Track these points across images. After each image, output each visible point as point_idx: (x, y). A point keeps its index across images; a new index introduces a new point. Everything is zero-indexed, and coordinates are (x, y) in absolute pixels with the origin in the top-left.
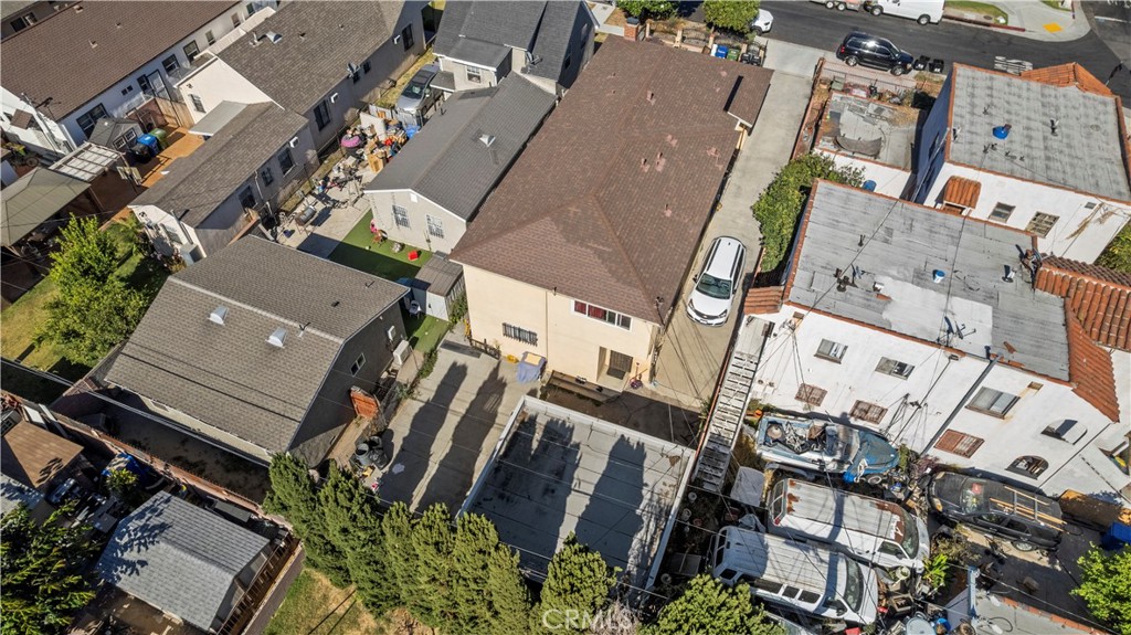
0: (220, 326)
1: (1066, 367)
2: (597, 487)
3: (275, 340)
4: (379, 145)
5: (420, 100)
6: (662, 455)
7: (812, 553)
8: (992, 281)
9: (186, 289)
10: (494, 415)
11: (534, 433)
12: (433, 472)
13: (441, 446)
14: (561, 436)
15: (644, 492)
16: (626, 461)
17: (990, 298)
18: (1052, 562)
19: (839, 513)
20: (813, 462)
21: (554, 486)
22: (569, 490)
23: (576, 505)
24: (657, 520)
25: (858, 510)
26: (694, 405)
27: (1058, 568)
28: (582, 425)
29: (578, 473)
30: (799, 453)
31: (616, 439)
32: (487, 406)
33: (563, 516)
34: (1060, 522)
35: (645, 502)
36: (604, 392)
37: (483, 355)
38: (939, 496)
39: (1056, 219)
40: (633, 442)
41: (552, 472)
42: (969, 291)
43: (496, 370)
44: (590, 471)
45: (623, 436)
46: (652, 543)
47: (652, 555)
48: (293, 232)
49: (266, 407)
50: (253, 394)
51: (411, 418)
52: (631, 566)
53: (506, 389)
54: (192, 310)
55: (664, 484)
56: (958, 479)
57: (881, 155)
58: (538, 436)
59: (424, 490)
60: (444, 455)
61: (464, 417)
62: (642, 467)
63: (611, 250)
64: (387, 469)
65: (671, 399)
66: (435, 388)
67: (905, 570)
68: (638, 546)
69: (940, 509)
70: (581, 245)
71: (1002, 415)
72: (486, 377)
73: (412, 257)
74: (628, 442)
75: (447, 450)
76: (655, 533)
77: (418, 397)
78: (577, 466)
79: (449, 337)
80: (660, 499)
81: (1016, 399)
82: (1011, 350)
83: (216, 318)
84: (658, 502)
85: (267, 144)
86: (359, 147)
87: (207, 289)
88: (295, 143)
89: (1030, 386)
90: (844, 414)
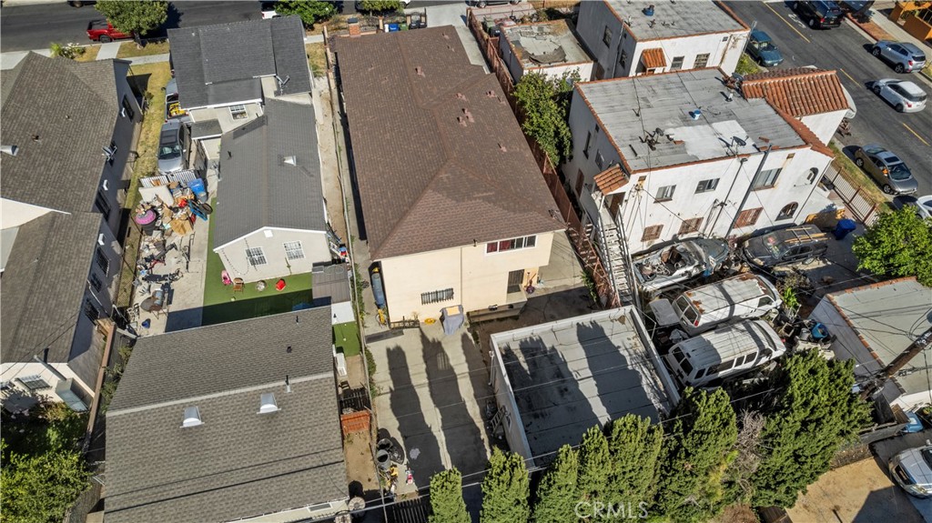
0: (200, 426)
1: (798, 137)
2: (591, 368)
3: (268, 407)
4: (175, 210)
5: (180, 158)
6: (612, 321)
7: (733, 330)
8: (721, 105)
9: (136, 414)
10: (451, 370)
11: (517, 359)
12: (444, 439)
13: (433, 417)
14: (537, 349)
15: (621, 352)
16: (592, 339)
17: (730, 115)
18: (824, 262)
19: (728, 297)
20: (683, 275)
21: (563, 386)
22: (575, 383)
23: (589, 389)
24: (645, 365)
25: (734, 288)
26: (577, 282)
27: (829, 263)
28: (544, 333)
29: (571, 367)
30: (671, 275)
31: (575, 329)
32: (440, 366)
33: (588, 402)
34: (822, 234)
35: (628, 359)
36: (515, 307)
37: (404, 331)
38: (756, 255)
39: (708, 55)
40: (588, 324)
41: (553, 378)
42: (717, 116)
43: (423, 337)
44: (577, 361)
45: (578, 324)
46: (655, 382)
47: (662, 389)
48: (149, 321)
49: (301, 467)
50: (281, 465)
51: (390, 410)
52: (658, 405)
53: (443, 345)
54: (157, 429)
55: (629, 339)
56: (757, 240)
57: (566, 58)
58: (521, 359)
59: (448, 456)
60: (440, 421)
61: (430, 384)
62: (605, 337)
63: (494, 193)
64: (406, 460)
65: (560, 287)
66: (389, 377)
67: (774, 310)
68: (649, 389)
69: (762, 263)
70: (470, 199)
71: (772, 185)
72: (421, 346)
73: (281, 287)
74: (584, 326)
75: (440, 417)
76: (651, 374)
77: (382, 392)
78: (565, 363)
79: (365, 332)
80: (635, 351)
81: (779, 171)
82: (767, 141)
83: (191, 422)
84: (636, 353)
85: (79, 252)
86: (156, 220)
87: (160, 402)
88: (103, 240)
89: (788, 158)
90: (675, 235)
